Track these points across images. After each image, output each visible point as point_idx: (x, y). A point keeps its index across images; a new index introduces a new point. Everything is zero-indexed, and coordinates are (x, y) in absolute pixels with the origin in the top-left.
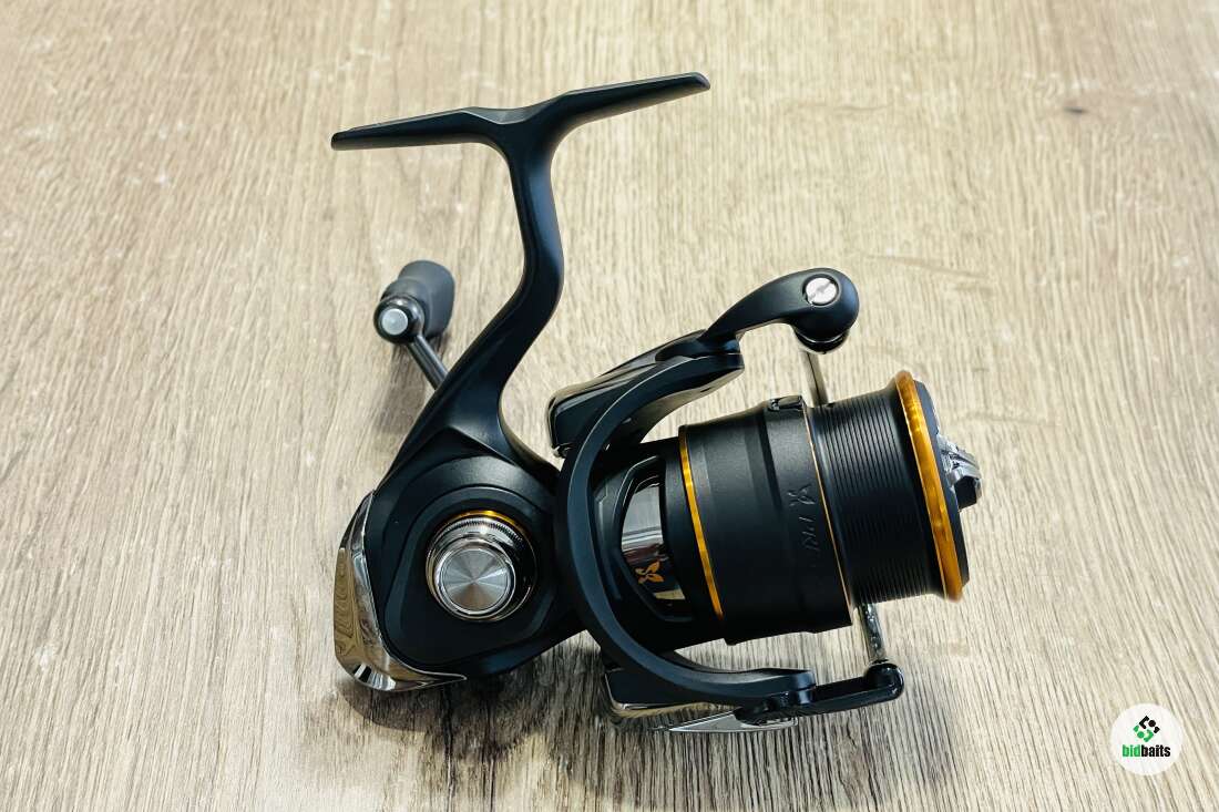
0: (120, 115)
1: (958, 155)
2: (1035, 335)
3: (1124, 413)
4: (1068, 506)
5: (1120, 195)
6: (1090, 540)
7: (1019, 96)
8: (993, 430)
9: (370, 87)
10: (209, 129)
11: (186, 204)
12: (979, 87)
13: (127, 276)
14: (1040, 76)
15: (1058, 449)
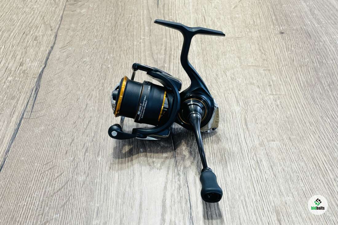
0: (100, 55)
1: (260, 44)
2: (280, 77)
3: (299, 91)
4: (291, 110)
5: (293, 48)
6: (296, 117)
7: (270, 31)
8: (274, 97)
9: (146, 44)
10: (117, 55)
11: (114, 70)
12: (262, 30)
13: (105, 85)
14: (274, 27)
15: (287, 99)
